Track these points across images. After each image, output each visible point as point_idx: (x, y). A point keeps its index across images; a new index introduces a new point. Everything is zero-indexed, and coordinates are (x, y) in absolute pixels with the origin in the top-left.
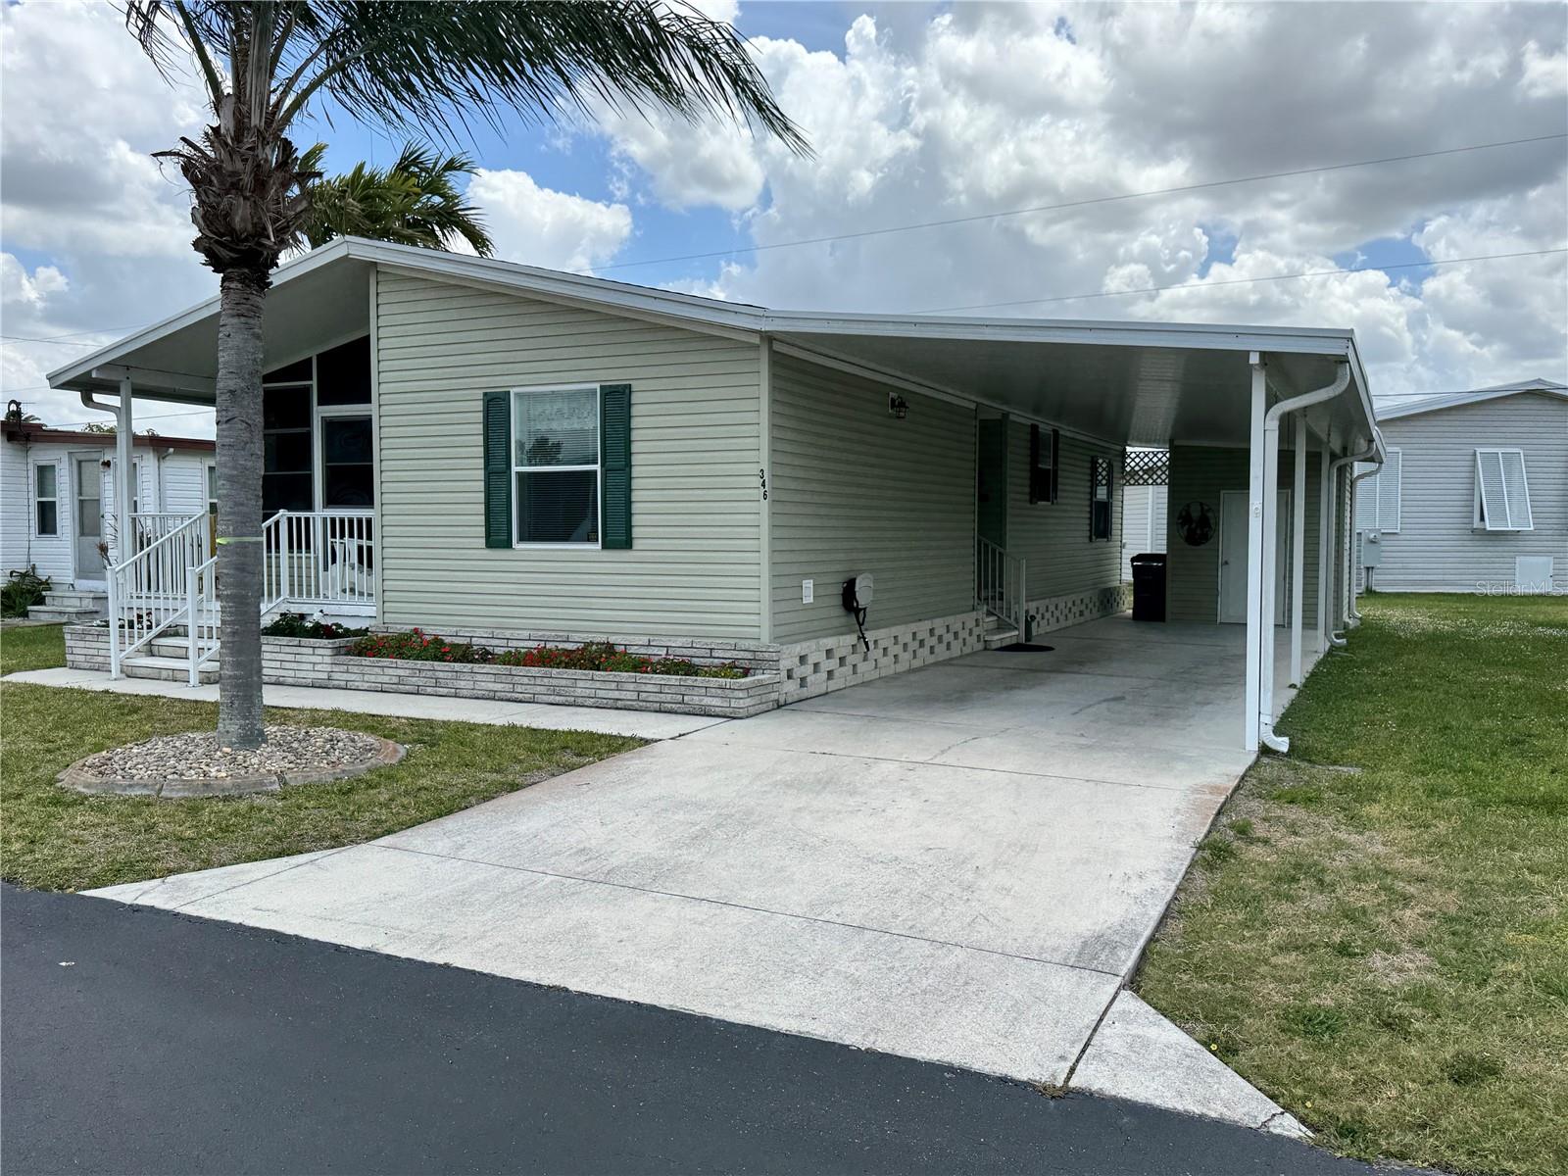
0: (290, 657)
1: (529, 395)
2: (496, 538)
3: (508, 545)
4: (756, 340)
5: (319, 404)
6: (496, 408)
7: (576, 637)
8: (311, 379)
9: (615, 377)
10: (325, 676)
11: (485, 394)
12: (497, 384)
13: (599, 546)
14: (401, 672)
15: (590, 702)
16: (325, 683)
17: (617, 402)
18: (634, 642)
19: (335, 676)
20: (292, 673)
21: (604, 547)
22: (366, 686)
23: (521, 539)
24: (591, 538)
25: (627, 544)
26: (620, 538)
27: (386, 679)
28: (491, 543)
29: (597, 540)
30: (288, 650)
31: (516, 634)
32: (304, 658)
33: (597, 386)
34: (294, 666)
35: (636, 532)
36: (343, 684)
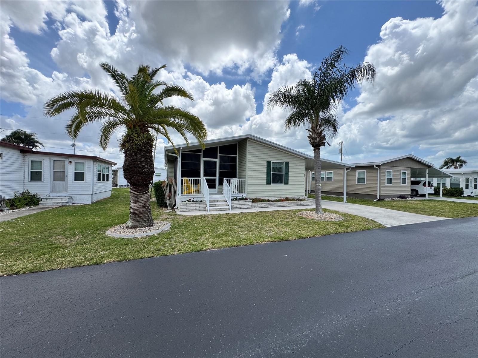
0: (243, 204)
1: (274, 162)
2: (268, 183)
3: (271, 184)
4: (304, 158)
5: (203, 158)
6: (269, 163)
7: (282, 197)
8: (201, 153)
9: (287, 161)
10: (250, 206)
11: (267, 161)
12: (269, 160)
13: (284, 184)
14: (265, 204)
15: (294, 205)
16: (250, 208)
17: (287, 164)
18: (290, 198)
19: (252, 206)
20: (243, 207)
21: (285, 184)
22: (258, 207)
23: (272, 183)
24: (282, 182)
25: (288, 184)
26: (287, 183)
27: (262, 206)
28: (267, 184)
29: (283, 183)
30: (243, 202)
31: (273, 197)
32: (246, 204)
33: (284, 162)
34: (244, 205)
35: (289, 182)
36: (254, 207)
